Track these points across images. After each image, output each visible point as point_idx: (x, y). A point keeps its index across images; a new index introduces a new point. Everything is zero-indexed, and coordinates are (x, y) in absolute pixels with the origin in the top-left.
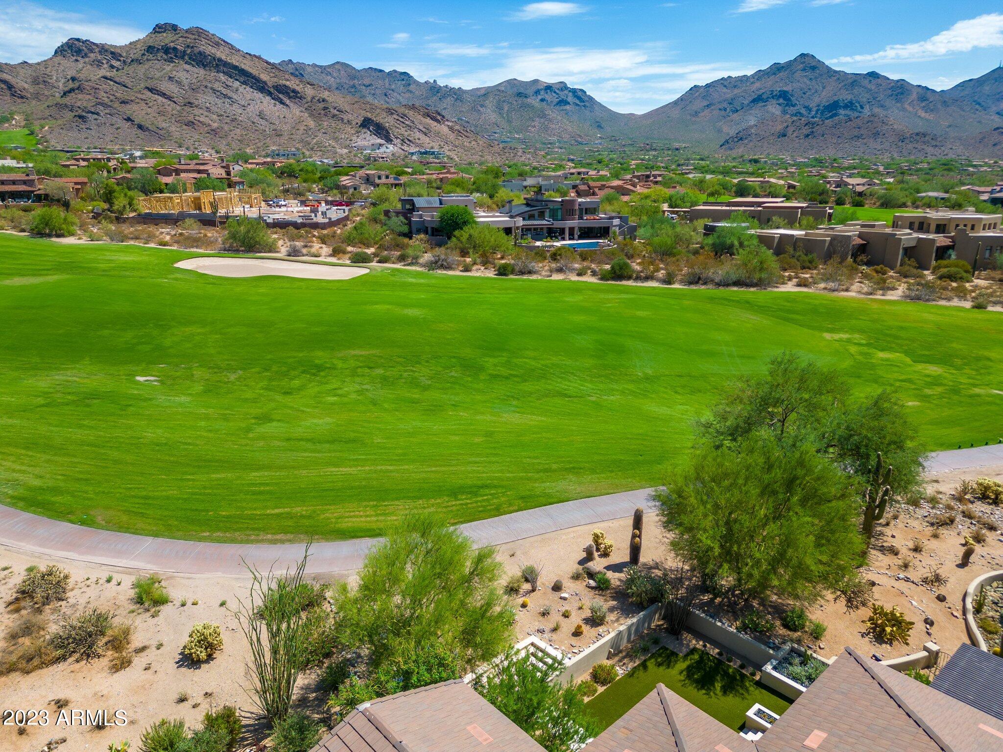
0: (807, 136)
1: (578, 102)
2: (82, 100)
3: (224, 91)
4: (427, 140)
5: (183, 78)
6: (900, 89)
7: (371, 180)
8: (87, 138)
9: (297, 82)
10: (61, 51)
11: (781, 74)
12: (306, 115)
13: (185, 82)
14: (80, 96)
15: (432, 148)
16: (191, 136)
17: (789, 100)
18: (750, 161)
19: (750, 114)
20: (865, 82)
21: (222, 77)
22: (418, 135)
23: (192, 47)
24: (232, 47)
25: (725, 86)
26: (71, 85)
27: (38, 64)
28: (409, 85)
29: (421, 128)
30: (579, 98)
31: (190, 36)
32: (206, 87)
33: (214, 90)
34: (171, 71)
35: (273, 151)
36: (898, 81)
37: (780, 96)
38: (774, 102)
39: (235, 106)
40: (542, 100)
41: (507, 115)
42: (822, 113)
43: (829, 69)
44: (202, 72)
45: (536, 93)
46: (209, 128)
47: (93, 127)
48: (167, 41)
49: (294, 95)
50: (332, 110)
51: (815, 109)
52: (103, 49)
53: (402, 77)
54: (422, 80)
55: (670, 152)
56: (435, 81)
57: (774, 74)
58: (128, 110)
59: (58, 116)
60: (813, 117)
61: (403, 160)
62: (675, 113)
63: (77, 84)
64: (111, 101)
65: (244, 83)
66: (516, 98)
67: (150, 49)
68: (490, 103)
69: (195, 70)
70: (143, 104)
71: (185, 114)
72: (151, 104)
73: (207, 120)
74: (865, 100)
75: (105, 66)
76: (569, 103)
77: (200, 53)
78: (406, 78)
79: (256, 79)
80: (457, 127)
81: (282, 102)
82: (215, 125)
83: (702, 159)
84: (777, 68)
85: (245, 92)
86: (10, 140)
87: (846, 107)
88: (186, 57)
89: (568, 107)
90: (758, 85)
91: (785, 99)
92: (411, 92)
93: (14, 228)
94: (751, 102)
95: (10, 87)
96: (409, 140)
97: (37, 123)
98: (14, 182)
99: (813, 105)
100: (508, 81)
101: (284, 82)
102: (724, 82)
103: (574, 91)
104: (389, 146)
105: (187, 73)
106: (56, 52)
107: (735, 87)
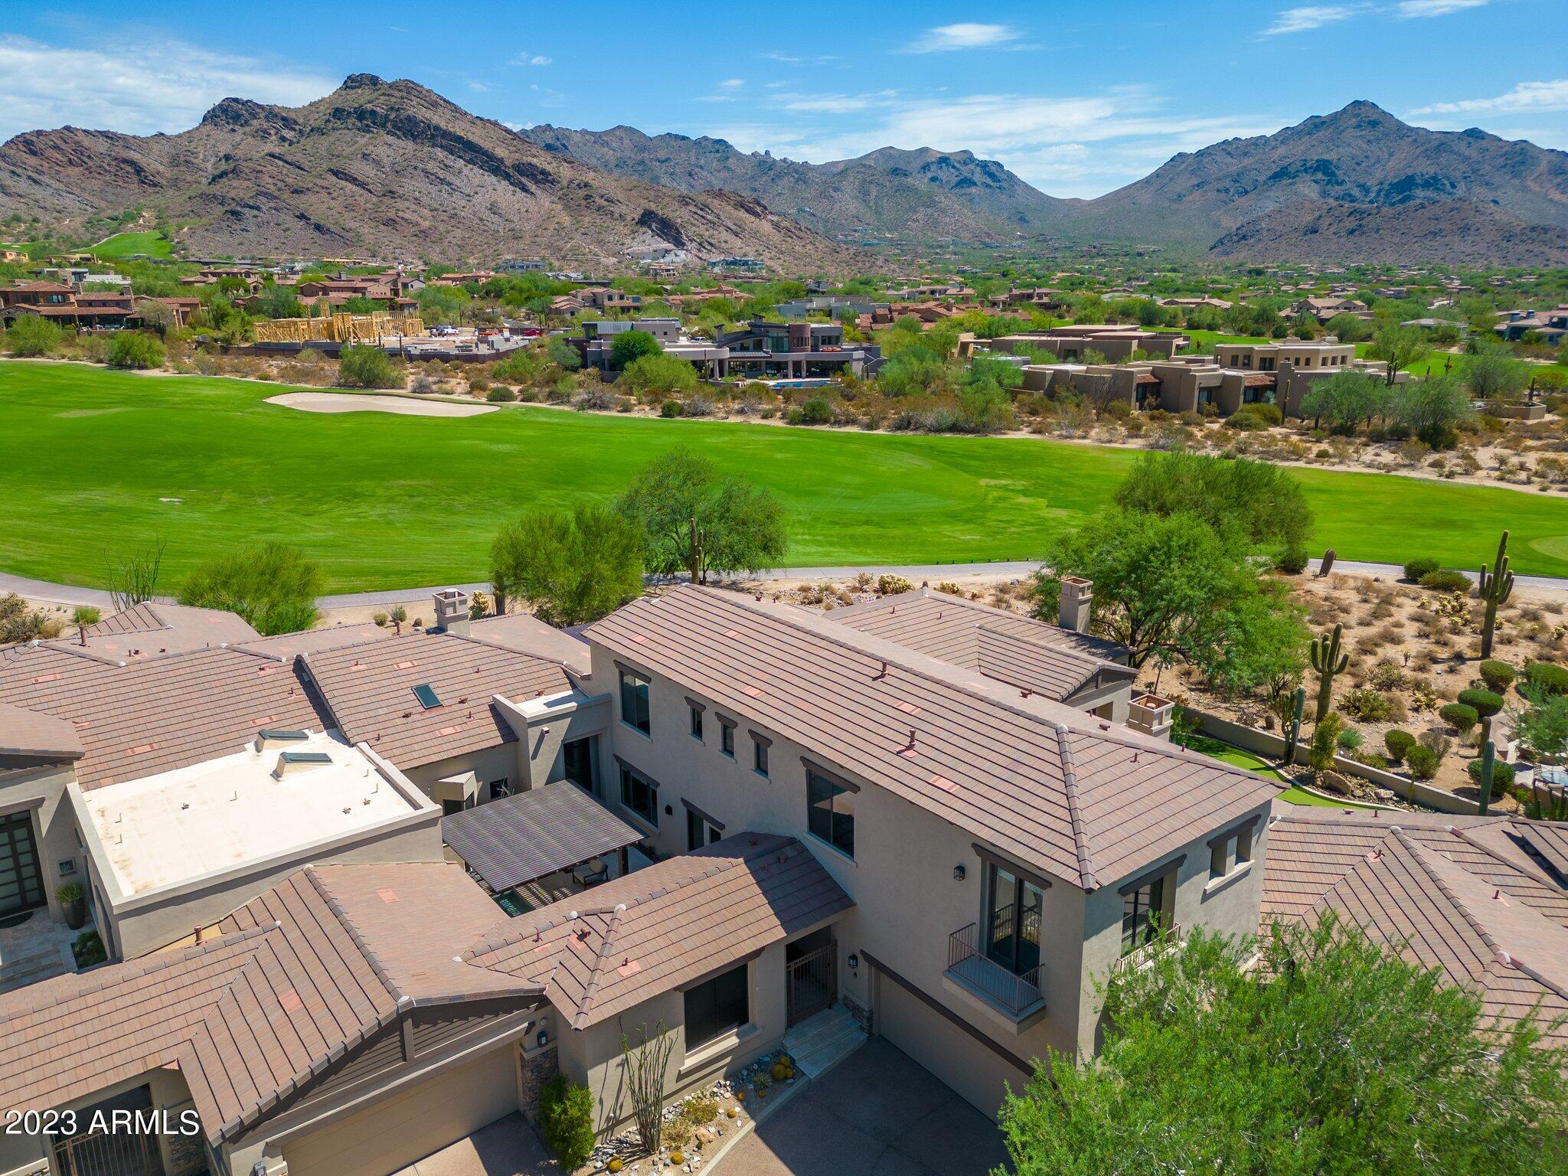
0: (1352, 232)
1: (989, 181)
2: (238, 189)
3: (441, 174)
4: (739, 243)
5: (383, 156)
6: (1521, 155)
7: (599, 301)
8: (241, 244)
9: (549, 159)
10: (212, 117)
11: (1320, 134)
12: (560, 207)
13: (386, 161)
14: (235, 183)
15: (745, 255)
16: (389, 239)
17: (1333, 174)
18: (1250, 272)
19: (1269, 197)
20: (1461, 147)
21: (440, 153)
22: (725, 235)
23: (398, 110)
24: (456, 109)
25: (1229, 153)
26: (224, 166)
27: (180, 136)
28: (727, 158)
29: (730, 224)
30: (992, 176)
31: (396, 93)
32: (416, 168)
33: (426, 172)
34: (367, 145)
35: (507, 261)
36: (1516, 143)
37: (1317, 169)
38: (1308, 177)
39: (456, 196)
40: (933, 179)
41: (876, 203)
42: (1387, 195)
43: (1400, 125)
44: (410, 146)
45: (924, 168)
46: (417, 228)
47: (252, 228)
48: (362, 101)
49: (543, 178)
50: (597, 200)
51: (1375, 189)
52: (272, 113)
53: (717, 147)
54: (747, 152)
55: (1127, 259)
56: (767, 152)
57: (1310, 133)
58: (302, 202)
59: (203, 212)
60: (1371, 202)
61: (700, 273)
62: (1146, 198)
63: (232, 165)
64: (280, 190)
65: (471, 162)
66: (890, 177)
67: (338, 113)
68: (849, 186)
69: (402, 143)
70: (324, 194)
71: (383, 208)
72: (335, 195)
73: (413, 217)
74: (1458, 174)
75: (274, 138)
76: (975, 184)
77: (409, 118)
78: (722, 148)
79: (488, 156)
80: (785, 224)
81: (524, 189)
82: (427, 224)
83: (1174, 270)
84: (1315, 124)
85: (471, 174)
86: (135, 246)
87: (1426, 185)
88: (389, 125)
89: (973, 190)
90: (1282, 150)
91: (1325, 174)
92: (729, 169)
93: (90, 358)
94: (1270, 178)
95: (139, 170)
96: (710, 244)
97: (173, 222)
98: (104, 303)
99: (1372, 182)
100: (881, 151)
101: (529, 159)
102: (1229, 148)
103: (984, 165)
104: (679, 252)
105: (388, 148)
106: (205, 119)
107: (1245, 154)
